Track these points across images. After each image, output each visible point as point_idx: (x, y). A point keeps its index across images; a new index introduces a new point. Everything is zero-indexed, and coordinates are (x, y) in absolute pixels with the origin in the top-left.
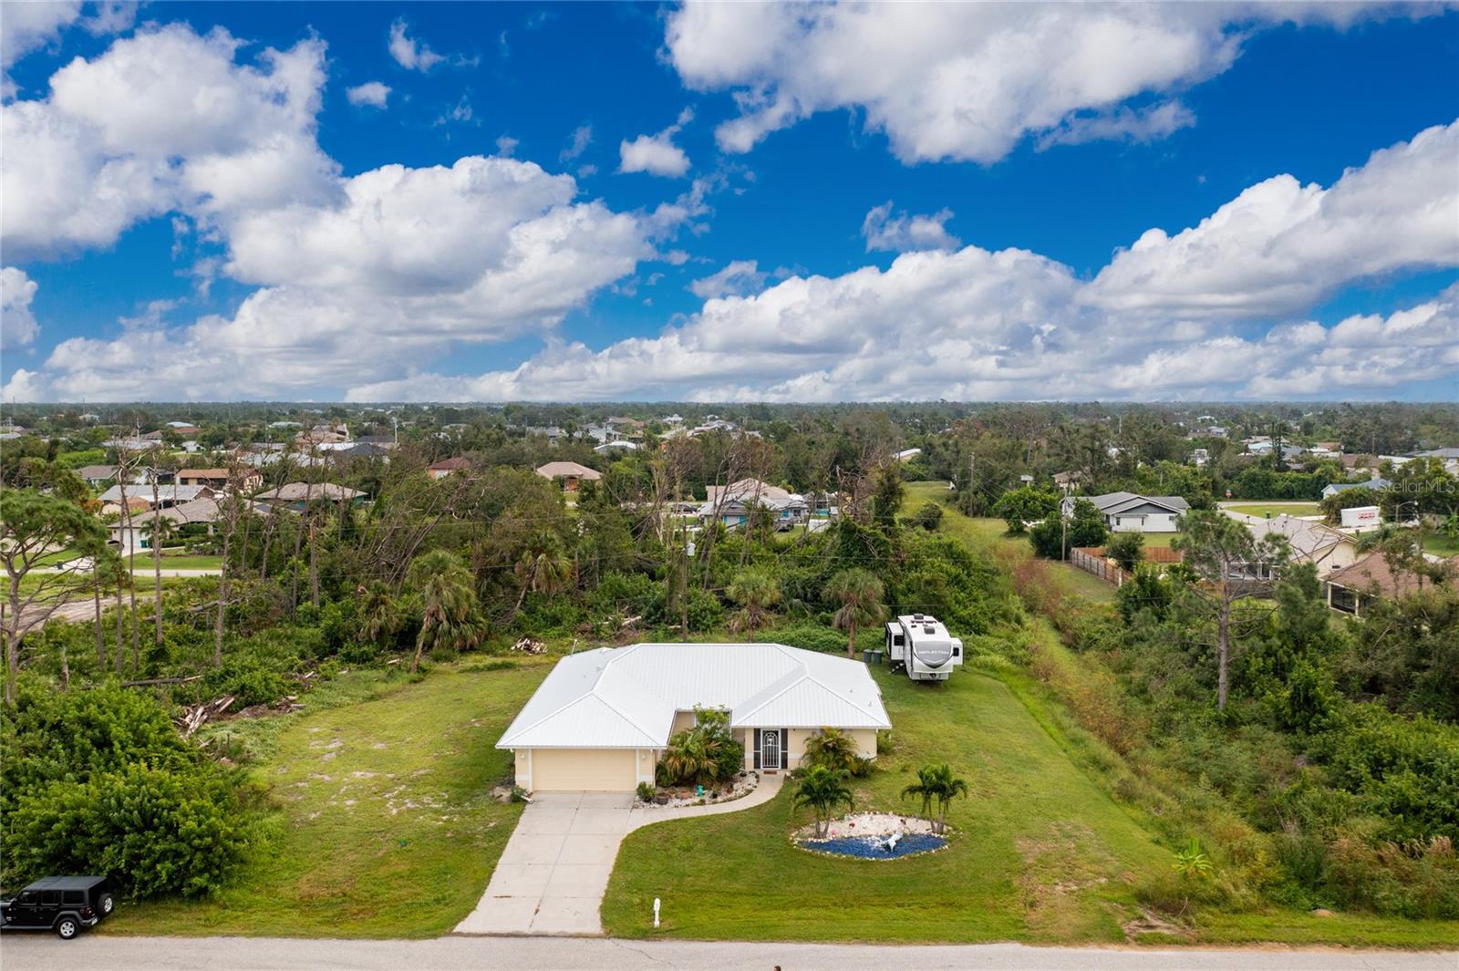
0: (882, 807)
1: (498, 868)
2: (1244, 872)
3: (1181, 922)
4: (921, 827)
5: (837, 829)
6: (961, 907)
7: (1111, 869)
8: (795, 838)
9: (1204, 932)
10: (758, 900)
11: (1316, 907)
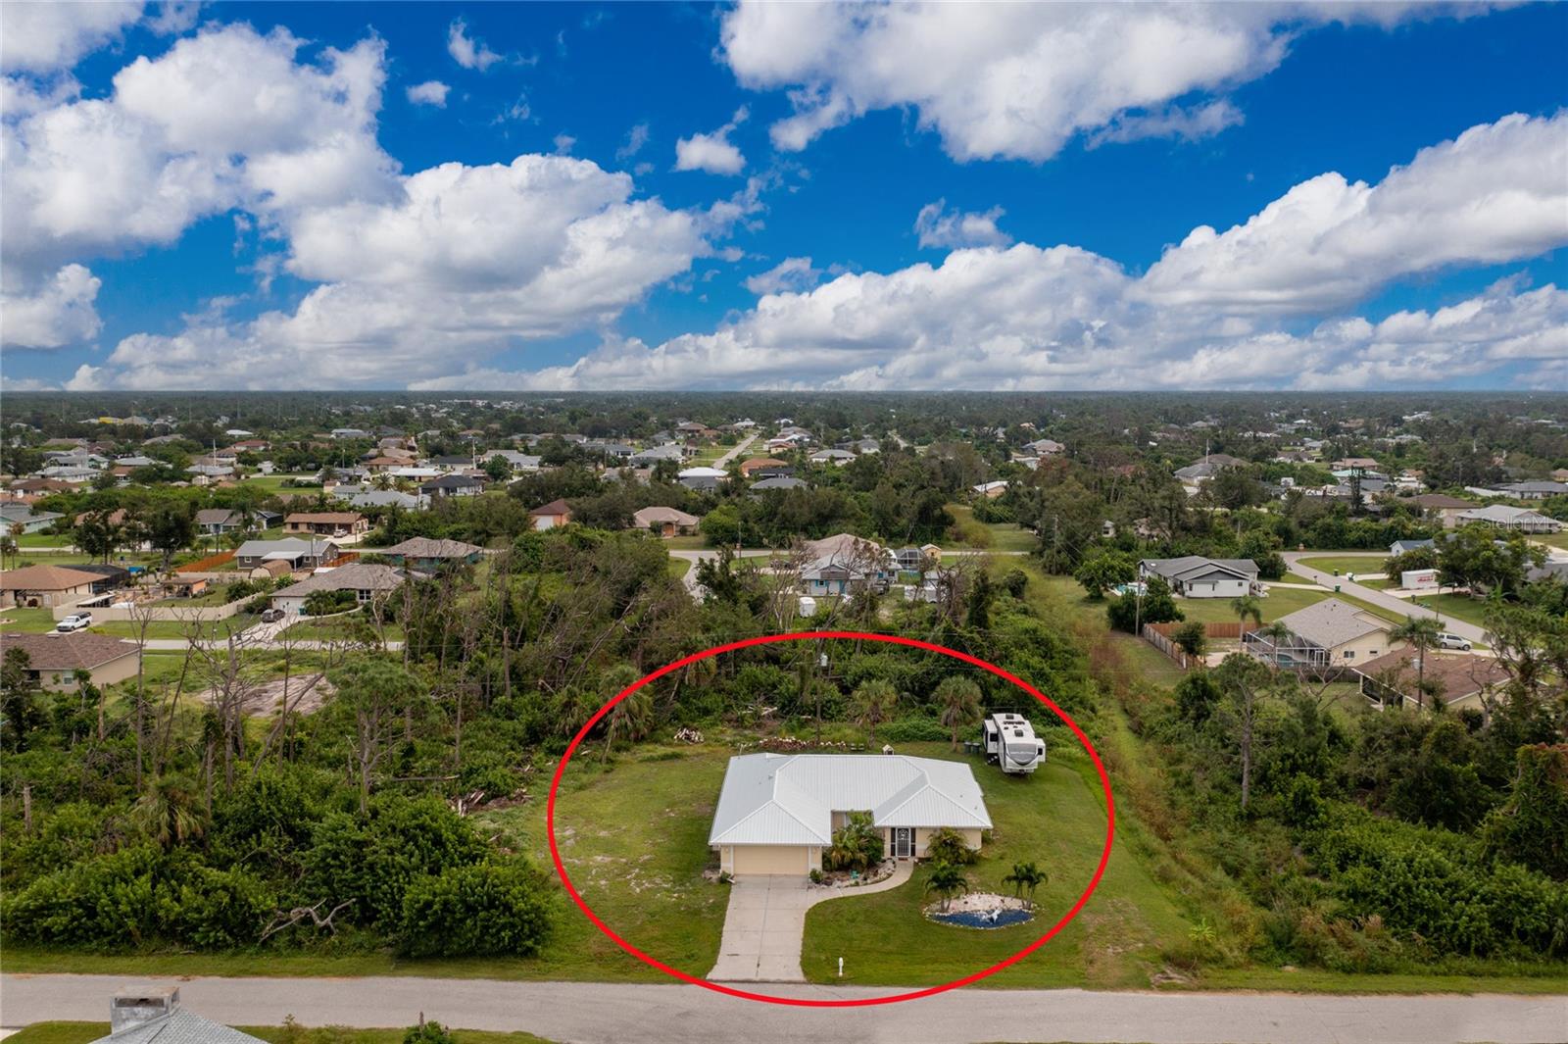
0: (987, 888)
1: (724, 933)
2: (1238, 940)
3: (1190, 975)
4: (1015, 904)
5: (956, 905)
6: (1042, 963)
7: (1147, 937)
8: (926, 912)
9: (1204, 982)
10: (904, 957)
11: (1285, 964)
